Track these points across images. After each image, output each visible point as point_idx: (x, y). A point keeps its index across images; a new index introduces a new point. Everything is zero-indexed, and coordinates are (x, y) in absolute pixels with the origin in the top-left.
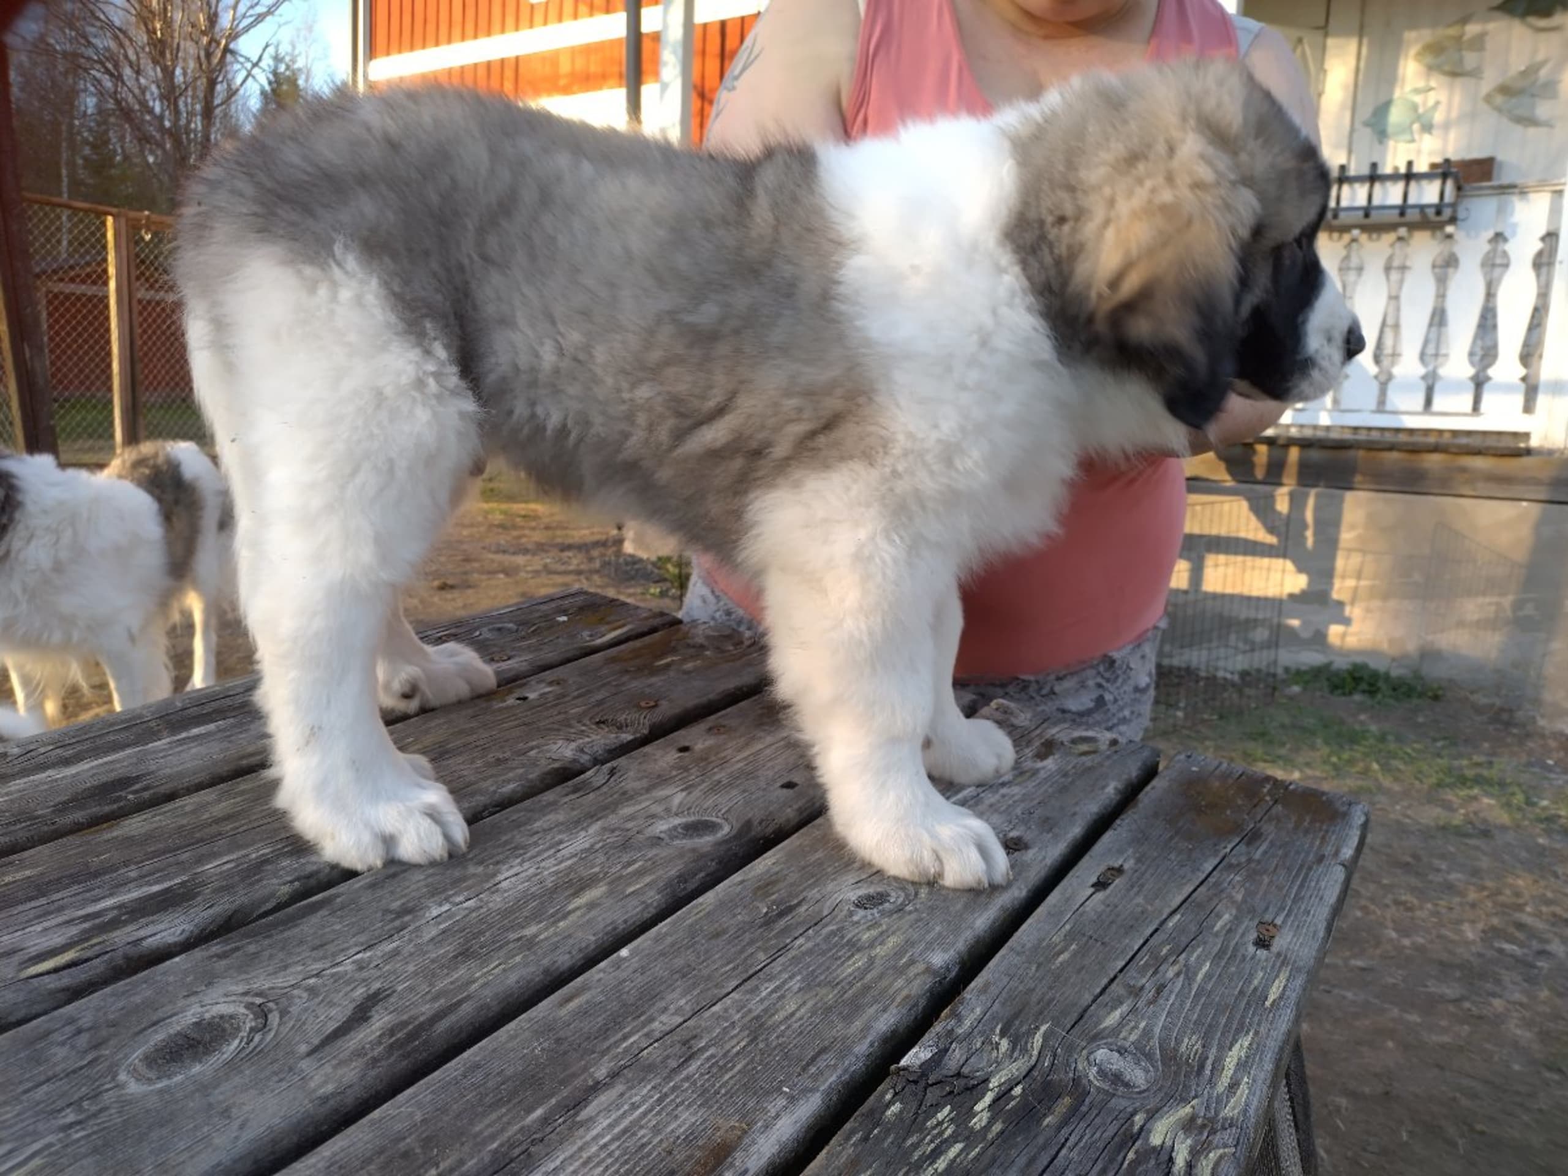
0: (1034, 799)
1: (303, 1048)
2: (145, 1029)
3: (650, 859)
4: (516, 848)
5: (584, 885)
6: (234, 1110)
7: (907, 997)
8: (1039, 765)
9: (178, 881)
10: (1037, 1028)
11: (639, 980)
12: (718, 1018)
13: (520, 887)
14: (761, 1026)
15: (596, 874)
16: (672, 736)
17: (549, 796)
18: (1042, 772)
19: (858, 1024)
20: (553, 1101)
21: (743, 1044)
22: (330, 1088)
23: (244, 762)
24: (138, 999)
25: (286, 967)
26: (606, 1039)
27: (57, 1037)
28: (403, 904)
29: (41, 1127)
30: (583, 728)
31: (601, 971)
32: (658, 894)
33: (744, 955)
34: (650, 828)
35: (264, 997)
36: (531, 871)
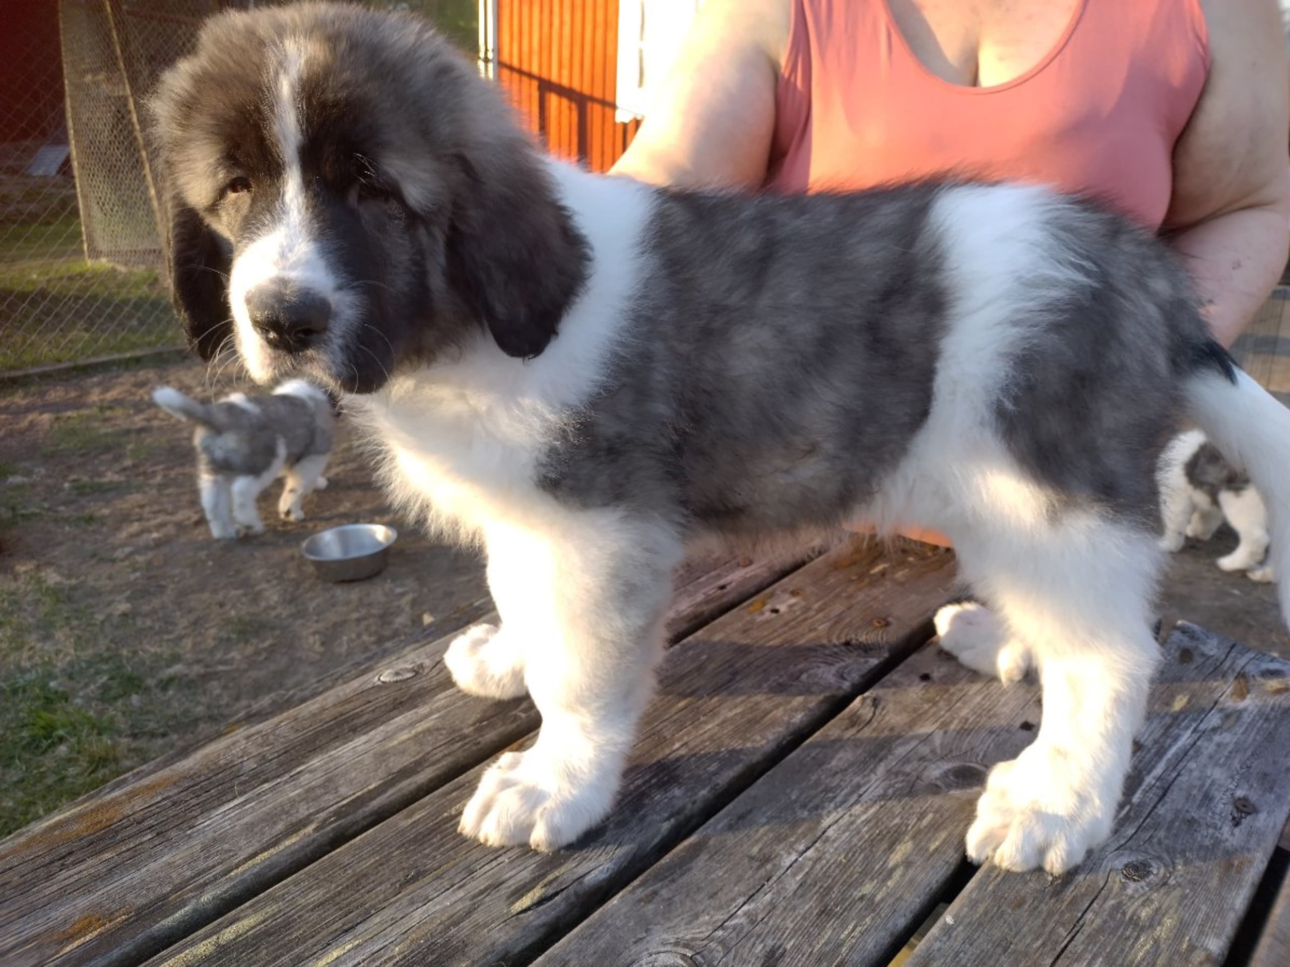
0: (1246, 750)
3: (937, 812)
4: (827, 790)
5: (895, 838)
11: (970, 952)
13: (844, 837)
15: (899, 826)
16: (910, 660)
17: (832, 729)
18: (1245, 715)
24: (602, 944)
25: (696, 916)
28: (760, 850)
30: (836, 650)
31: (937, 939)
32: (956, 852)
33: (1048, 929)
34: (926, 773)
35: (691, 949)
36: (846, 817)
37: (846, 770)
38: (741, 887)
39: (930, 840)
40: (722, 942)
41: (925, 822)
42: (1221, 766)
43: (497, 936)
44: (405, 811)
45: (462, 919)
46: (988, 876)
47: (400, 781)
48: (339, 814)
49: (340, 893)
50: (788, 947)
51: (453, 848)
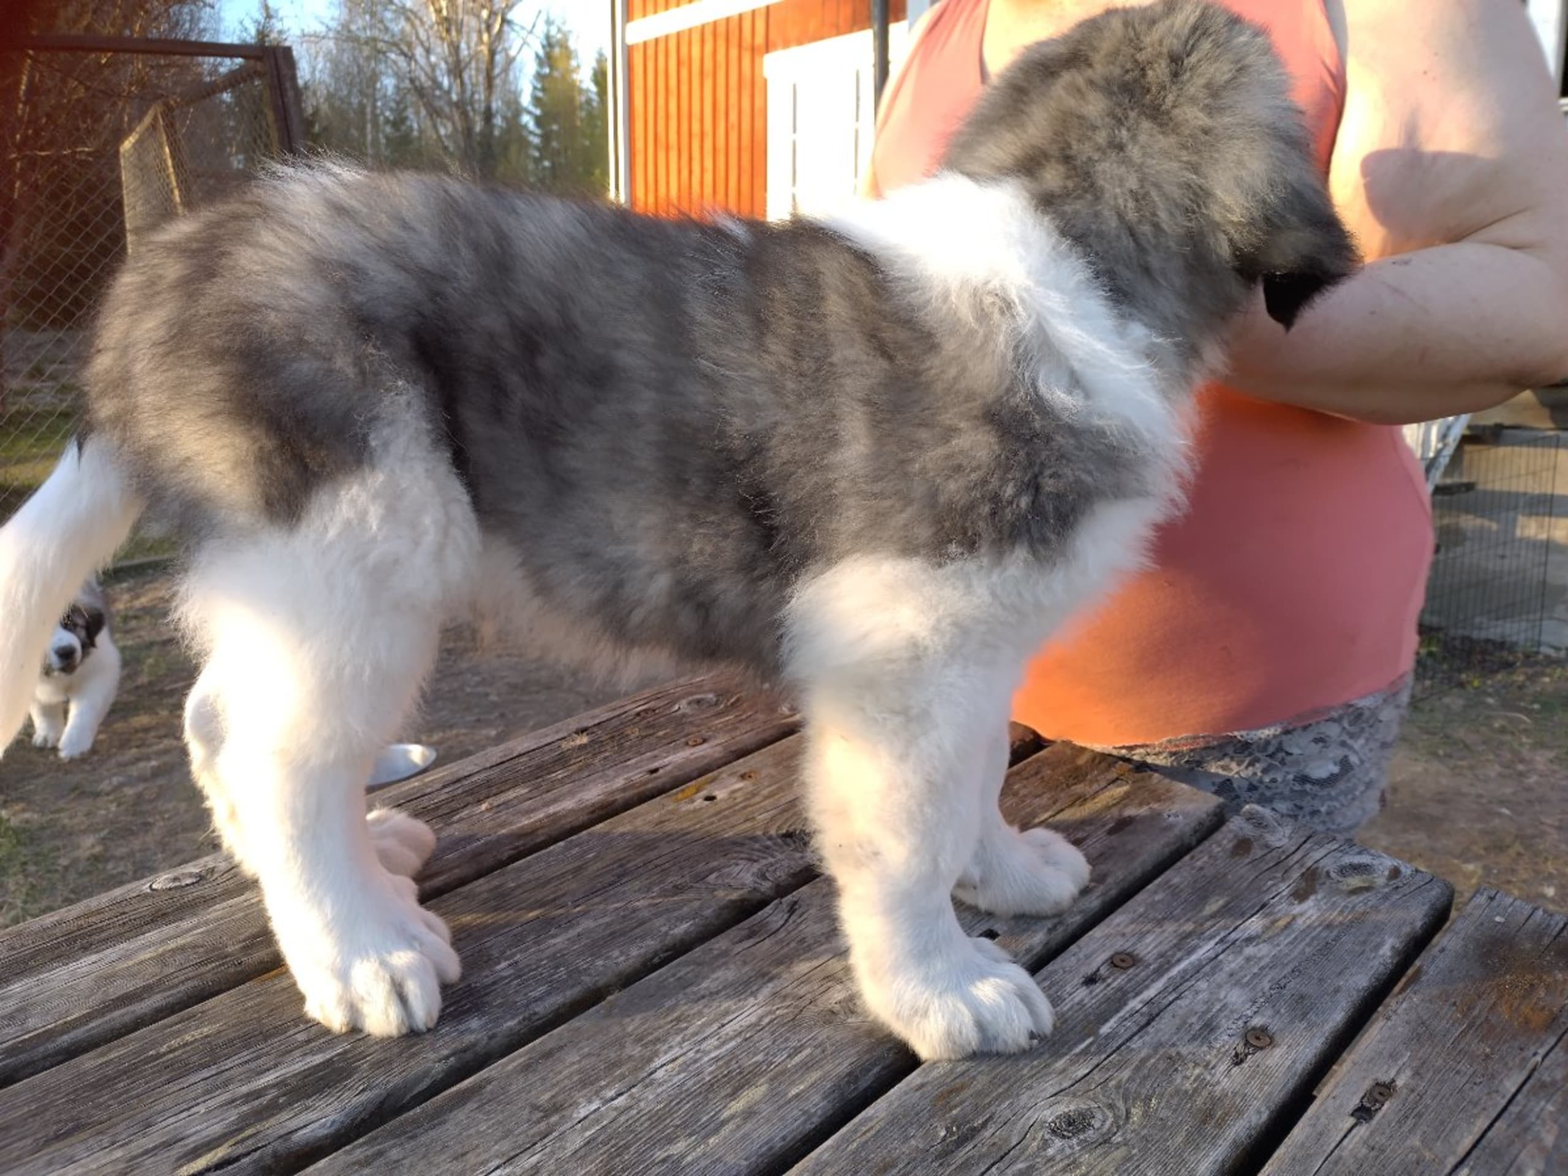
0: (1286, 965)
3: (820, 1044)
4: (679, 1019)
5: (746, 1081)
8: (1297, 909)
13: (676, 1079)
15: (759, 1065)
17: (721, 942)
18: (1299, 921)
28: (552, 1098)
30: (769, 843)
32: (824, 1099)
36: (691, 1054)
37: (717, 993)
38: (505, 1146)
39: (793, 1083)
41: (797, 1059)
42: (1243, 986)
44: (101, 1049)
46: (855, 1131)
47: (112, 1010)
51: (138, 1096)
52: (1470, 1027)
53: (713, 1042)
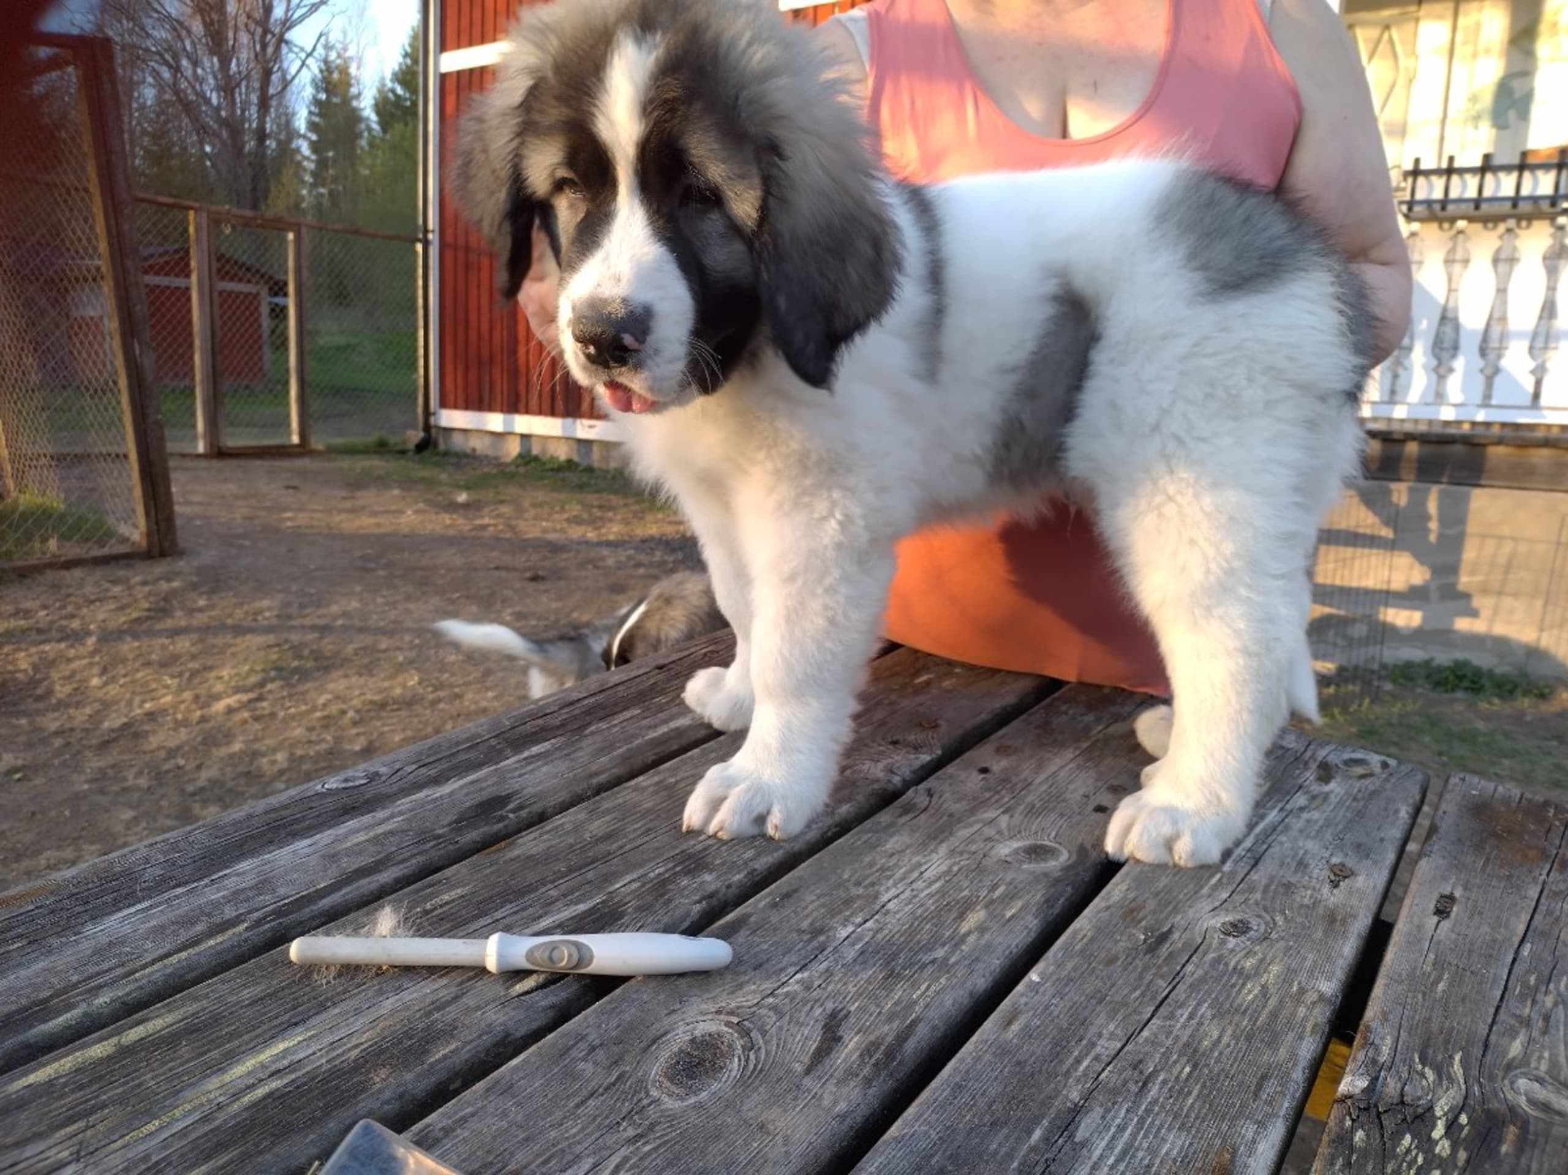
0: (1337, 825)
1: (798, 1068)
2: (649, 1046)
3: (1010, 883)
4: (882, 870)
5: (965, 908)
6: (771, 1127)
7: (1316, 1025)
8: (1326, 788)
9: (597, 900)
10: (1451, 1057)
11: (1062, 1004)
12: (1153, 1042)
13: (907, 909)
14: (1195, 1051)
15: (969, 898)
16: (967, 756)
17: (884, 817)
18: (1332, 796)
19: (1283, 1053)
20: (1045, 1122)
21: (1187, 1069)
22: (842, 1106)
23: (595, 781)
24: (627, 1017)
25: (740, 986)
26: (1061, 1062)
27: (574, 1053)
28: (811, 924)
29: (610, 1139)
30: (881, 748)
31: (1022, 995)
32: (1035, 918)
33: (1146, 981)
34: (993, 852)
35: (738, 1015)
36: (908, 893)
37: (903, 851)
38: (793, 958)
39: (1004, 908)
40: (774, 1008)
41: (997, 893)
42: (1313, 838)
43: (494, 1017)
44: (366, 909)
45: (448, 1003)
46: (1071, 939)
47: (357, 879)
48: (279, 913)
49: (283, 989)
50: (853, 1009)
52: (1488, 860)
53: (920, 884)
